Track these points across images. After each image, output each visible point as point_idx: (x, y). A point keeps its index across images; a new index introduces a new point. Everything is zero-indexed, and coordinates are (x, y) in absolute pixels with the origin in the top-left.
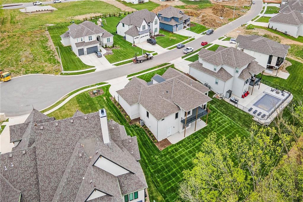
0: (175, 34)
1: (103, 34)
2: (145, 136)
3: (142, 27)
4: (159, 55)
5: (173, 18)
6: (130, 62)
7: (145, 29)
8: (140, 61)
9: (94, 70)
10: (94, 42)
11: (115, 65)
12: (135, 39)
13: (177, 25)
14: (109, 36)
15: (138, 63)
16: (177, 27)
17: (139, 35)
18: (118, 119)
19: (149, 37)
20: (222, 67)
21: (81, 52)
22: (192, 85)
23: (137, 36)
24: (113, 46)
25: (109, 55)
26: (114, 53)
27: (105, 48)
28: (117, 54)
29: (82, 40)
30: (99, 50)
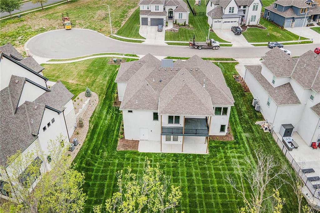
0: (285, 30)
1: (177, 7)
2: (117, 125)
3: (228, 9)
4: (232, 48)
5: (292, 7)
6: (187, 44)
7: (233, 12)
8: (198, 47)
9: (140, 42)
10: (160, 14)
11: (167, 43)
12: (215, 22)
13: (293, 18)
14: (182, 12)
15: (195, 48)
16: (293, 21)
17: (222, 18)
18: (107, 93)
19: (236, 25)
20: (289, 83)
21: (145, 22)
22: (206, 87)
23: (218, 19)
24: (185, 25)
25: (172, 31)
26: (179, 31)
27: (174, 24)
28: (181, 33)
29: (148, 8)
30: (165, 24)
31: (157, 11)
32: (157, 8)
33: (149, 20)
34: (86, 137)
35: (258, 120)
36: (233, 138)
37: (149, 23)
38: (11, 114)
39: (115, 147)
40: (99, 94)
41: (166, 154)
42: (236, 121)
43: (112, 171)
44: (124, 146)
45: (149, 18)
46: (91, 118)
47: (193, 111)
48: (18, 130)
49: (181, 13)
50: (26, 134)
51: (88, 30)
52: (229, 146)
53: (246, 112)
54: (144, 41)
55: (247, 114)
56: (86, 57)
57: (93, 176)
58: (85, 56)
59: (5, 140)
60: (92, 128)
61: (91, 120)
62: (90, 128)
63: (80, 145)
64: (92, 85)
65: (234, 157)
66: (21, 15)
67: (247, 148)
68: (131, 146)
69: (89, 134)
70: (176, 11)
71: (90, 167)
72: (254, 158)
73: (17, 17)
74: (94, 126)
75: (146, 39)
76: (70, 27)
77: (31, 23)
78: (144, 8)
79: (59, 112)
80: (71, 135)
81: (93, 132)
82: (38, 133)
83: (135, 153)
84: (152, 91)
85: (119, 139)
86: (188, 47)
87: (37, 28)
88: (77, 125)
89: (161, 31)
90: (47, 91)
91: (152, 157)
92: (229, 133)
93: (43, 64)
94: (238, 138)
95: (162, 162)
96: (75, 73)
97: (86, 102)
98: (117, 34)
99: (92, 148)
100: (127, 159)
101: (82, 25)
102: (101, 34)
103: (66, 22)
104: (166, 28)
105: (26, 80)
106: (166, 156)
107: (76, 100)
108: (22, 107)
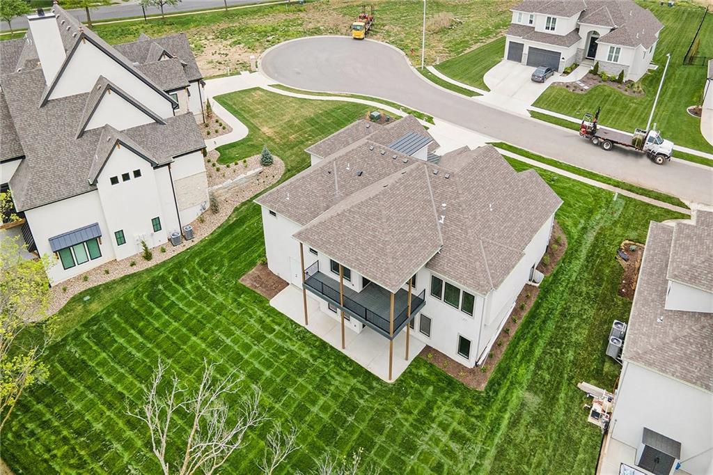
1: (612, 30)
8: (603, 141)
10: (556, 39)
11: (532, 112)
14: (622, 44)
15: (591, 142)
21: (515, 53)
22: (445, 224)
24: (620, 81)
25: (568, 89)
26: (590, 92)
27: (591, 72)
28: (590, 98)
29: (531, 22)
30: (562, 68)
31: (549, 31)
32: (551, 24)
33: (526, 51)
34: (212, 234)
35: (592, 381)
36: (483, 386)
37: (525, 58)
38: (72, 135)
39: (238, 274)
40: (289, 168)
41: (308, 335)
42: (529, 352)
43: (201, 311)
44: (257, 279)
45: (528, 44)
46: (243, 204)
47: (357, 259)
48: (71, 165)
49: (616, 46)
50: (80, 176)
51: (393, 47)
52: (456, 396)
53: (577, 345)
54: (480, 95)
55: (575, 352)
56: (339, 96)
57: (170, 301)
58: (336, 93)
59: (42, 171)
60: (231, 222)
61: (241, 207)
62: (228, 219)
63: (193, 241)
64: (292, 148)
65: (443, 427)
67: (498, 429)
68: (266, 286)
69: (220, 230)
70: (607, 39)
71: (176, 286)
72: (495, 459)
74: (237, 220)
75: (489, 90)
76: (361, 34)
77: (310, 15)
78: (519, 18)
79: (152, 163)
80: (190, 216)
81: (227, 229)
82: (96, 181)
83: (261, 302)
84: (332, 188)
85: (259, 262)
86: (577, 136)
87: (311, 26)
88: (208, 206)
89: (540, 82)
90: (158, 121)
91: (280, 325)
92: (484, 371)
93: (258, 89)
94: (496, 392)
95: (288, 345)
96: (287, 118)
97: (250, 173)
98: (436, 67)
99: (204, 256)
100: (239, 304)
101: (390, 36)
102: (407, 59)
103: (355, 23)
104: (557, 78)
105: (110, 88)
106: (306, 337)
107: (240, 163)
108: (96, 132)
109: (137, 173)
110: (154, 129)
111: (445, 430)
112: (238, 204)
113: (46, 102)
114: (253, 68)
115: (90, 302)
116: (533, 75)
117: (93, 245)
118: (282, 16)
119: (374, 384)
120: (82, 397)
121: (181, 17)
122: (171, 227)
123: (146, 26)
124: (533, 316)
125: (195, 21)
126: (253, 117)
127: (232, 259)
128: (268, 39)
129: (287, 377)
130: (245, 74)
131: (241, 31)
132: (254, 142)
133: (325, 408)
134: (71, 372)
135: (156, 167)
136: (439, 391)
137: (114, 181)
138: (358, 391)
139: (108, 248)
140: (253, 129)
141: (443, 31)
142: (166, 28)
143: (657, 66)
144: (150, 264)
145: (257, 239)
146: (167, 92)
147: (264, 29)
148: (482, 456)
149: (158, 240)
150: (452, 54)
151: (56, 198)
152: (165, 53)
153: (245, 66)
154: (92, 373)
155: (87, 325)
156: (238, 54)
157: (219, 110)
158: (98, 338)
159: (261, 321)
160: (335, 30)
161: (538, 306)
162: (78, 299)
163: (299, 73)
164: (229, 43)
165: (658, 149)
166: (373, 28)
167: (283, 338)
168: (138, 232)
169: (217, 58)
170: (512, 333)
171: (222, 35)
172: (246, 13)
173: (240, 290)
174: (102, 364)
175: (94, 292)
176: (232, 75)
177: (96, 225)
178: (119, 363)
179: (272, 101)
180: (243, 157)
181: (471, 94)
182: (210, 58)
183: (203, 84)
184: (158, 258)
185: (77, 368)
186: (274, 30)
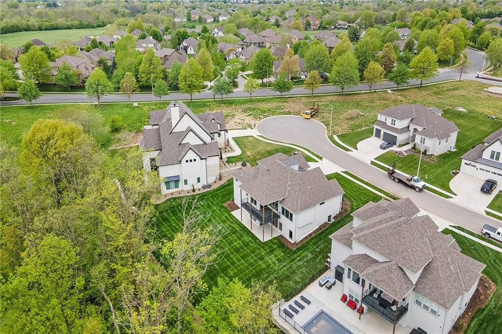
1: (423, 129)
3: (488, 151)
8: (396, 178)
12: (466, 164)
17: (476, 162)
21: (378, 134)
23: (471, 162)
25: (396, 154)
26: (406, 157)
27: (412, 147)
28: (404, 159)
29: (386, 120)
30: (398, 144)
31: (393, 126)
32: (393, 123)
33: (382, 134)
34: (218, 187)
36: (295, 249)
37: (381, 137)
38: (177, 144)
39: (223, 202)
42: (316, 243)
44: (229, 205)
45: (383, 130)
49: (424, 137)
50: (177, 158)
51: (322, 124)
52: (284, 250)
59: (166, 155)
60: (225, 185)
62: (225, 183)
63: (210, 189)
66: (289, 97)
67: (294, 261)
68: (232, 208)
69: (221, 187)
70: (420, 133)
73: (285, 97)
74: (227, 184)
75: (357, 149)
76: (309, 117)
77: (289, 105)
78: (381, 118)
79: (200, 157)
80: (211, 180)
81: (223, 187)
82: (181, 160)
83: (228, 212)
84: (258, 173)
85: (232, 199)
86: (385, 174)
87: (287, 110)
88: (218, 177)
89: (383, 149)
90: (205, 144)
91: (232, 219)
92: (297, 245)
93: (252, 136)
94: (298, 251)
95: (233, 225)
96: (258, 150)
97: (236, 168)
98: (338, 136)
99: (214, 194)
100: (221, 211)
101: (323, 118)
102: (326, 131)
103: (306, 111)
104: (394, 148)
105: (191, 130)
106: (239, 224)
107: (234, 164)
108: (184, 144)
109: (195, 160)
110: (203, 146)
111: (275, 257)
112: (229, 179)
113: (171, 133)
114: (253, 127)
115: (172, 202)
116: (381, 145)
117: (177, 182)
118: (276, 104)
119: (257, 241)
120: (166, 227)
121: (229, 100)
122: (204, 182)
123: (214, 103)
124: (324, 232)
125: (236, 103)
126: (245, 147)
127: (223, 197)
128: (265, 114)
129: (229, 233)
130: (249, 129)
131: (254, 109)
132: (242, 157)
133: (239, 244)
134: (164, 221)
135: (201, 159)
136: (279, 247)
137: (187, 161)
138: (251, 241)
139: (182, 185)
140: (243, 152)
141: (352, 119)
142: (222, 105)
143: (456, 150)
144: (194, 193)
145: (231, 192)
146: (211, 134)
147: (264, 110)
148: (284, 266)
149: (198, 186)
150: (350, 131)
151: (168, 164)
152: (213, 119)
153: (250, 126)
154: (170, 222)
155: (171, 208)
156: (249, 120)
157: (233, 143)
158: (173, 212)
159: (226, 217)
160: (298, 113)
161: (327, 229)
162: (169, 200)
163: (272, 132)
164: (247, 114)
165: (416, 184)
166: (317, 114)
167: (232, 223)
168: (192, 181)
169: (239, 121)
170: (313, 236)
171: (245, 111)
172: (259, 101)
173: (222, 207)
174: (173, 220)
175: (174, 199)
176: (243, 129)
177: (179, 176)
178: (178, 221)
179: (255, 141)
180: (235, 162)
181: (347, 150)
182: (237, 120)
183: (227, 132)
184: (197, 192)
185: (166, 220)
186: (269, 110)
